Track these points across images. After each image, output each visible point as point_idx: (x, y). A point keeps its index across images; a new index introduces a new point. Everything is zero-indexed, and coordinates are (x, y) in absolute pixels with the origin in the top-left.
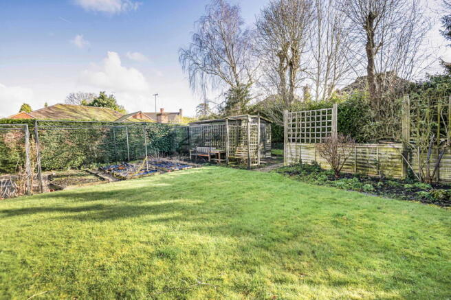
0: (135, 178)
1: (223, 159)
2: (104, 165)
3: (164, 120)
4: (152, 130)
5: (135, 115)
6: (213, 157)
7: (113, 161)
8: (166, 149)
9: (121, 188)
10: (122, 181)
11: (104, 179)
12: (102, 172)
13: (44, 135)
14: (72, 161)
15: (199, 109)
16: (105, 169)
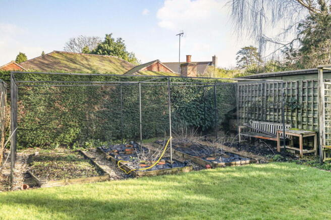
0: (150, 176)
1: (309, 148)
2: (105, 145)
3: (192, 73)
4: (176, 88)
5: (149, 66)
6: (285, 141)
7: (119, 138)
8: (198, 122)
9: (128, 197)
10: (131, 180)
11: (101, 172)
12: (102, 156)
13: (29, 95)
14: (62, 135)
15: (241, 56)
16: (105, 150)
